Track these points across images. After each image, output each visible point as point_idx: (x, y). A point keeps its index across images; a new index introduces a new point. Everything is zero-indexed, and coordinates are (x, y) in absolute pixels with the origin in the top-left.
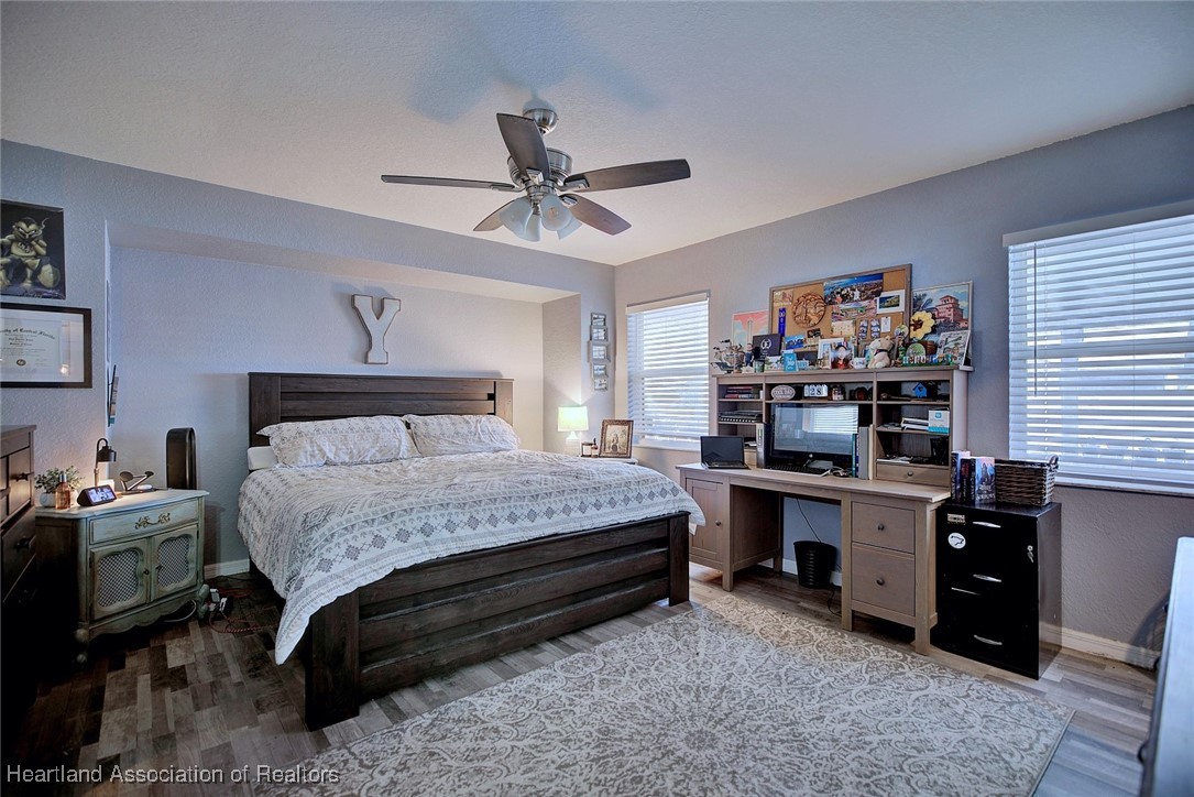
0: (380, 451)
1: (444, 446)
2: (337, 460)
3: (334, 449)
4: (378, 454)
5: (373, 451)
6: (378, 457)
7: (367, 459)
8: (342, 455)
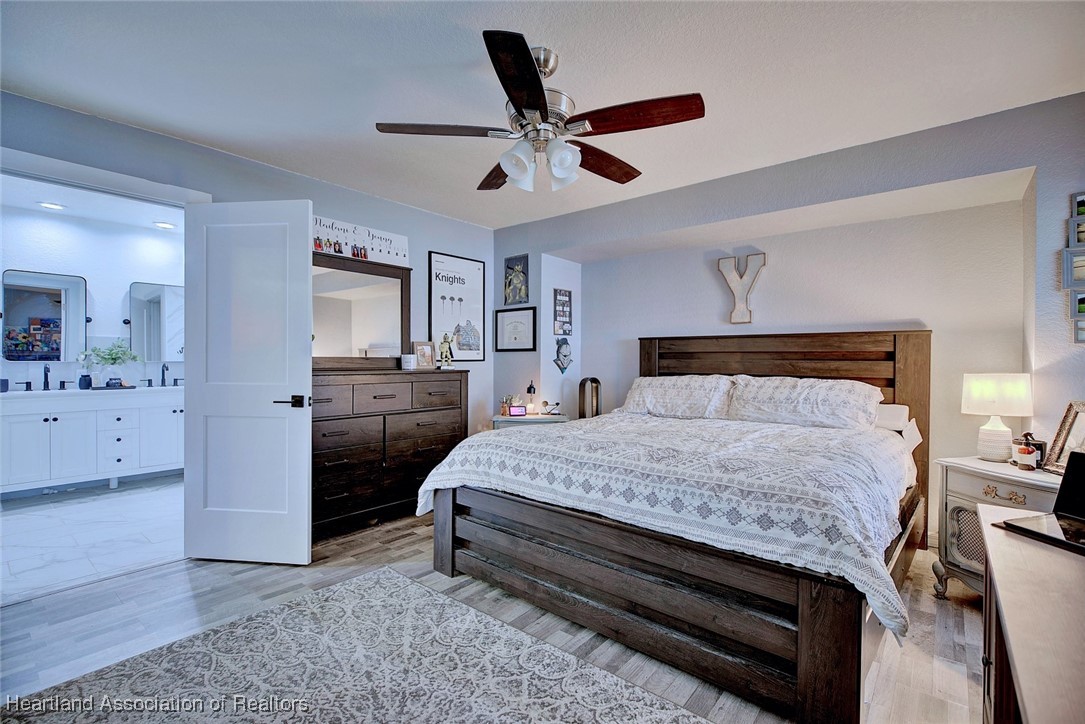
0: (689, 408)
1: (749, 410)
2: (654, 411)
3: (654, 401)
4: (687, 411)
5: (684, 407)
6: (688, 414)
7: (679, 414)
8: (658, 406)
